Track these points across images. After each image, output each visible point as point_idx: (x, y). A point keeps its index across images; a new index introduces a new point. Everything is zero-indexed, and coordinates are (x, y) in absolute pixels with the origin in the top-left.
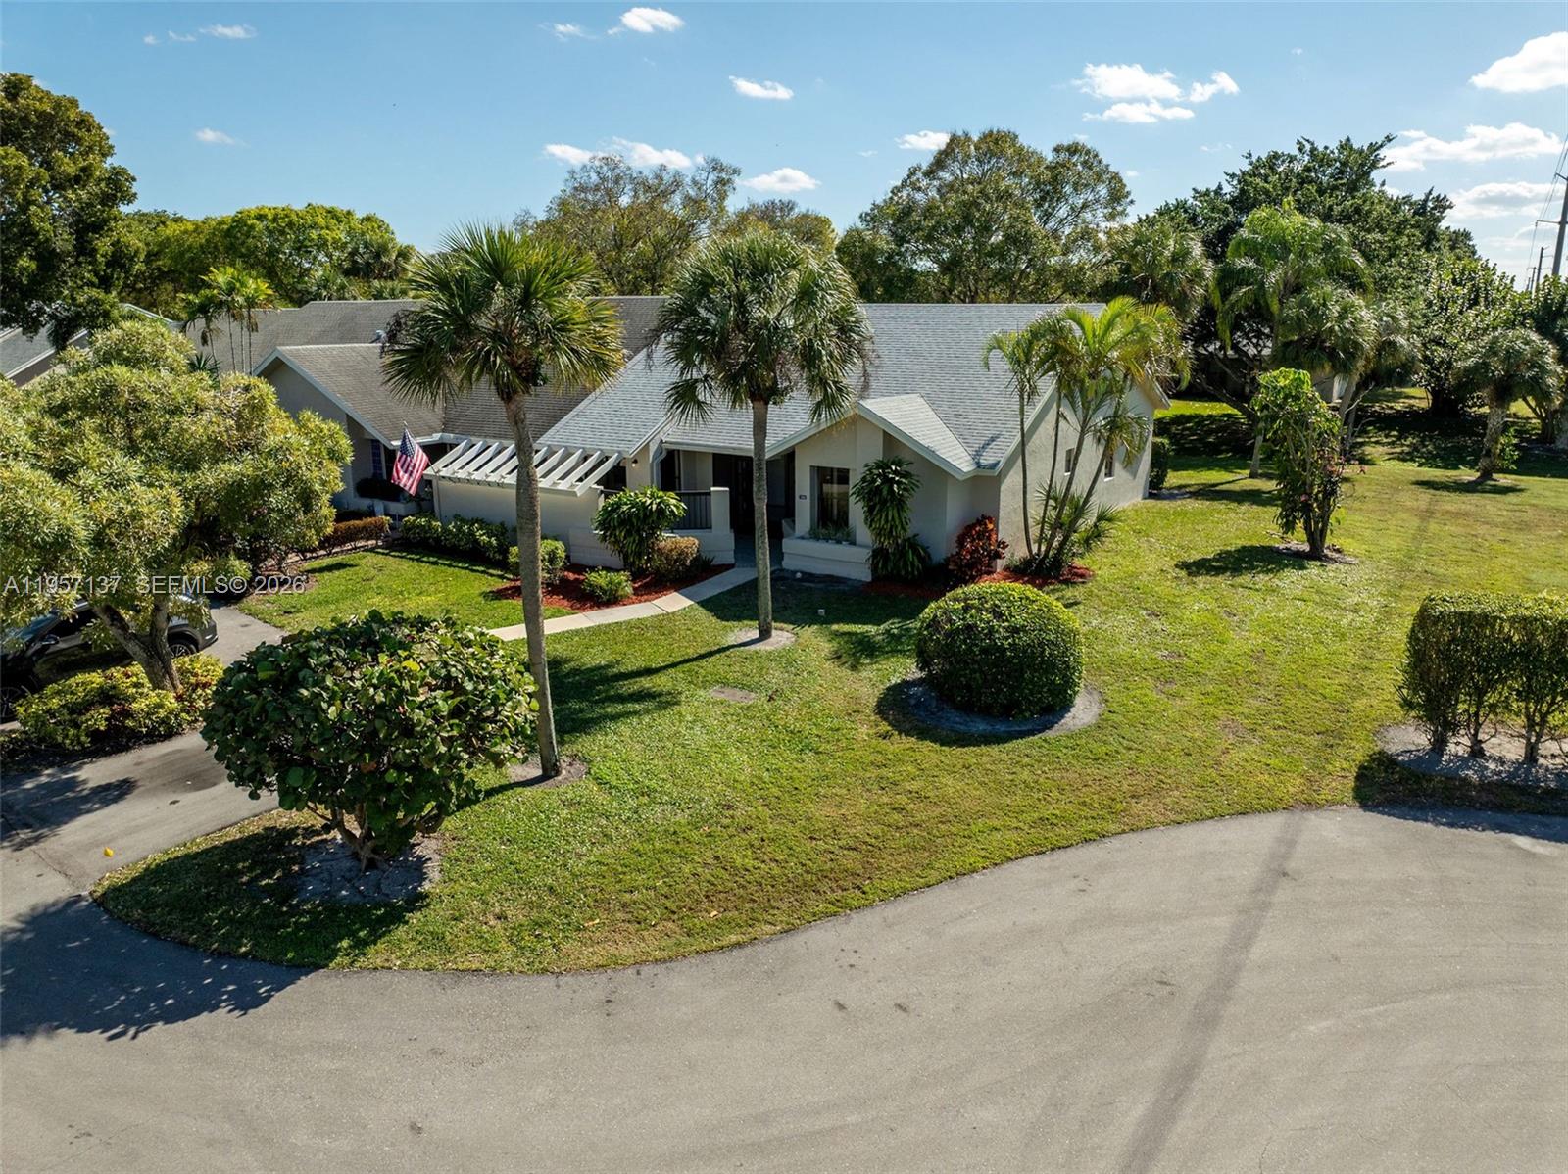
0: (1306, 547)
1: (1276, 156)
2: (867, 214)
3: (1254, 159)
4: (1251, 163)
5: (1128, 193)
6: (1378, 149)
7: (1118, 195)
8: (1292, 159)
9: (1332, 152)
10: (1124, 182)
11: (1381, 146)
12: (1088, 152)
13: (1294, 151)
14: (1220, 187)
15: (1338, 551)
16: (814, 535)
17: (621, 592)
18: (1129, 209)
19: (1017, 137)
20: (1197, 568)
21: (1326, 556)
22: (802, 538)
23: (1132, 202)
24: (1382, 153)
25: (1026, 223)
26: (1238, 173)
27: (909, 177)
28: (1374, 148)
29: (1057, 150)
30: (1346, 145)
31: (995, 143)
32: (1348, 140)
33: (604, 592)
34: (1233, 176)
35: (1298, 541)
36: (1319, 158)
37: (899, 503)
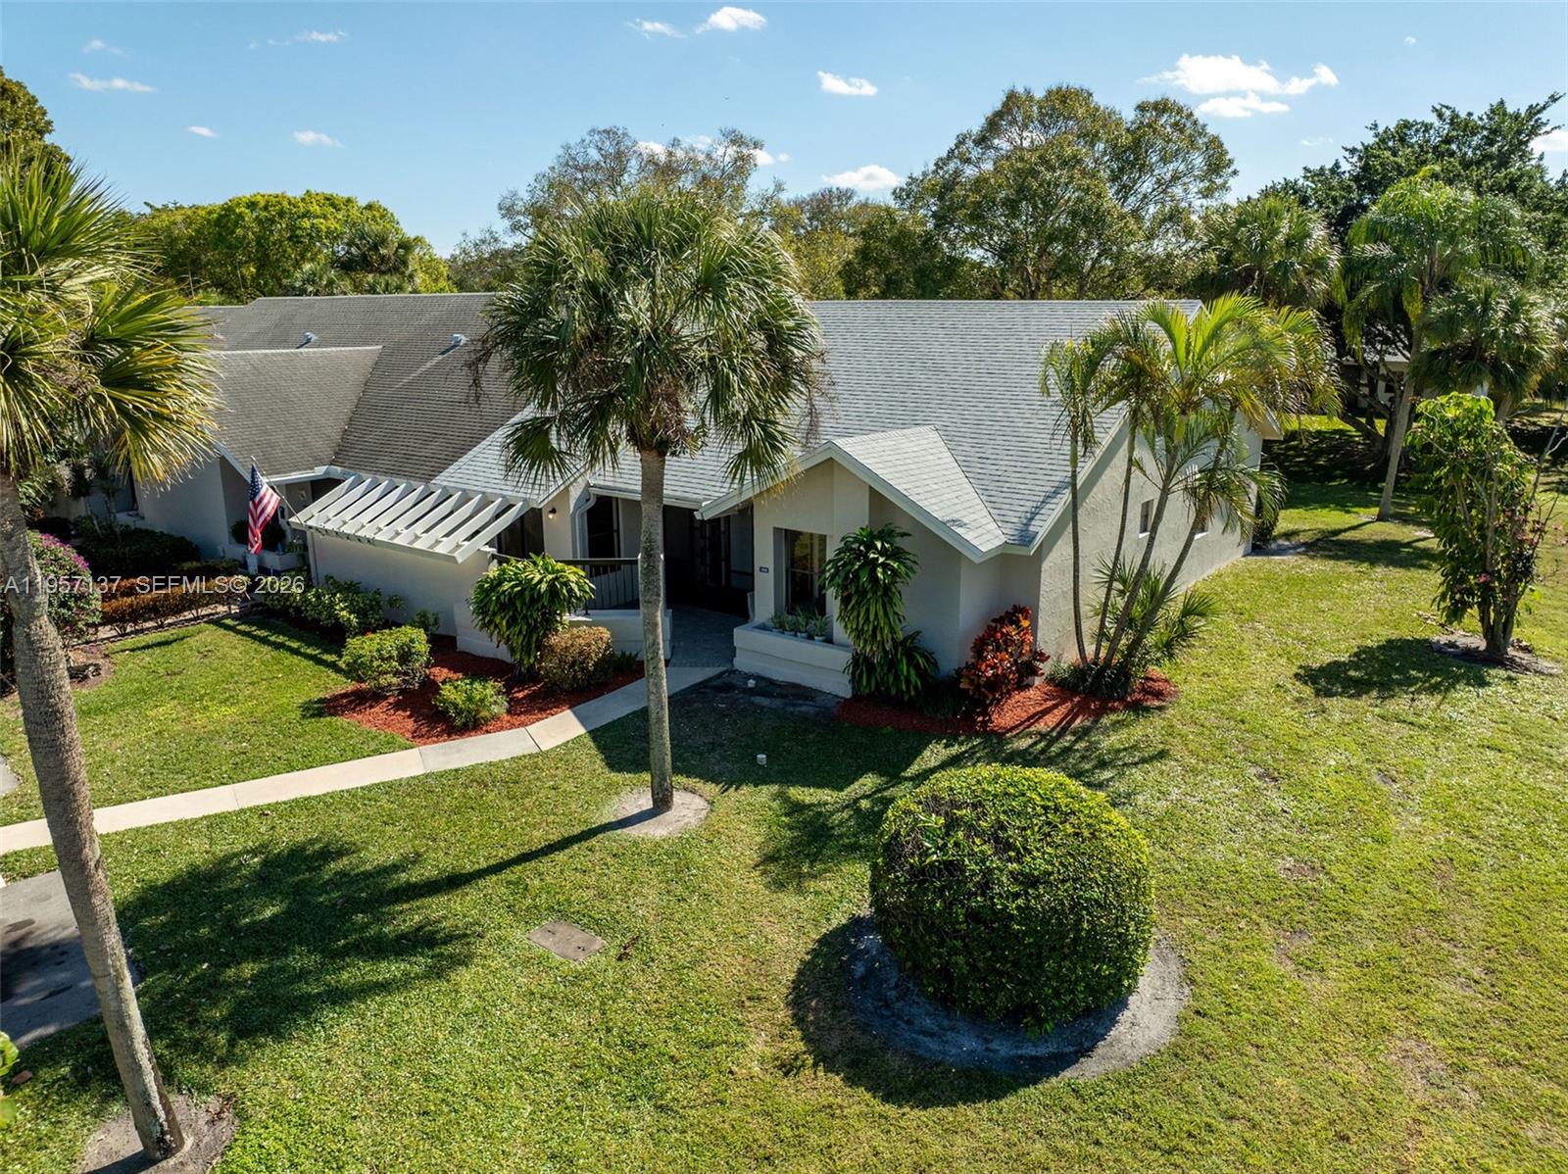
0: (1482, 645)
1: (1407, 125)
2: (902, 189)
3: (1381, 130)
4: (1377, 135)
5: (1231, 162)
6: (1539, 112)
7: (1218, 163)
8: (1427, 127)
9: (1481, 119)
10: (1226, 146)
11: (1544, 108)
12: (1180, 111)
13: (1433, 119)
14: (1337, 165)
15: (1527, 649)
16: (779, 626)
17: (484, 713)
18: (1232, 182)
19: (1091, 95)
20: (1328, 680)
21: (1512, 660)
22: (763, 627)
23: (1235, 172)
24: (1544, 116)
25: (1099, 196)
26: (1360, 147)
27: (957, 147)
28: (1534, 111)
29: (1142, 108)
30: (1499, 109)
31: (1062, 103)
32: (1502, 103)
33: (459, 712)
34: (1353, 151)
35: (1468, 634)
36: (1462, 126)
37: (887, 593)
